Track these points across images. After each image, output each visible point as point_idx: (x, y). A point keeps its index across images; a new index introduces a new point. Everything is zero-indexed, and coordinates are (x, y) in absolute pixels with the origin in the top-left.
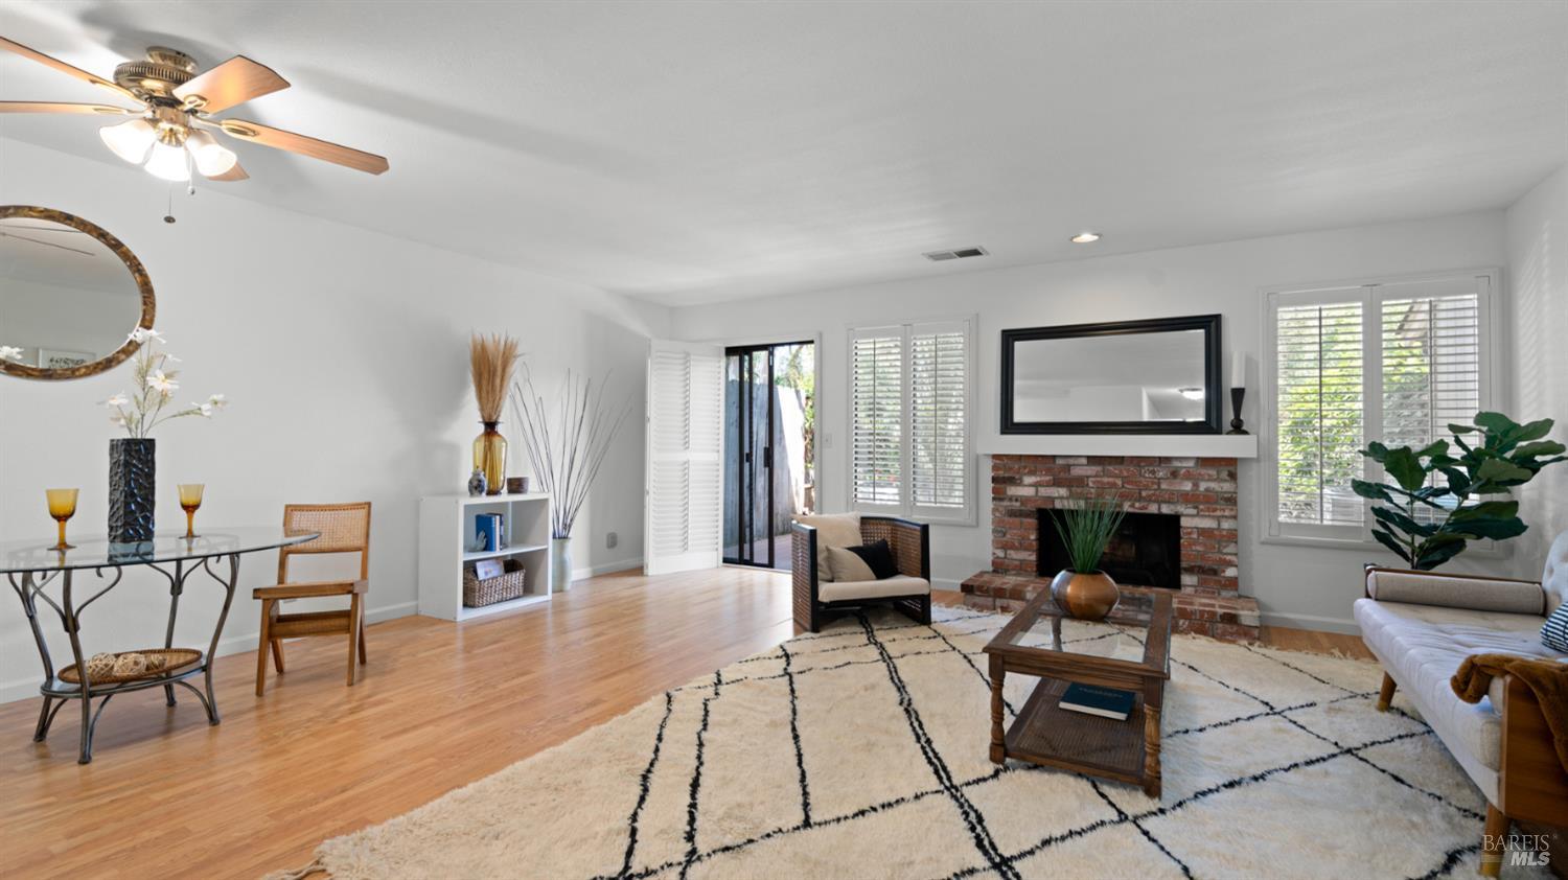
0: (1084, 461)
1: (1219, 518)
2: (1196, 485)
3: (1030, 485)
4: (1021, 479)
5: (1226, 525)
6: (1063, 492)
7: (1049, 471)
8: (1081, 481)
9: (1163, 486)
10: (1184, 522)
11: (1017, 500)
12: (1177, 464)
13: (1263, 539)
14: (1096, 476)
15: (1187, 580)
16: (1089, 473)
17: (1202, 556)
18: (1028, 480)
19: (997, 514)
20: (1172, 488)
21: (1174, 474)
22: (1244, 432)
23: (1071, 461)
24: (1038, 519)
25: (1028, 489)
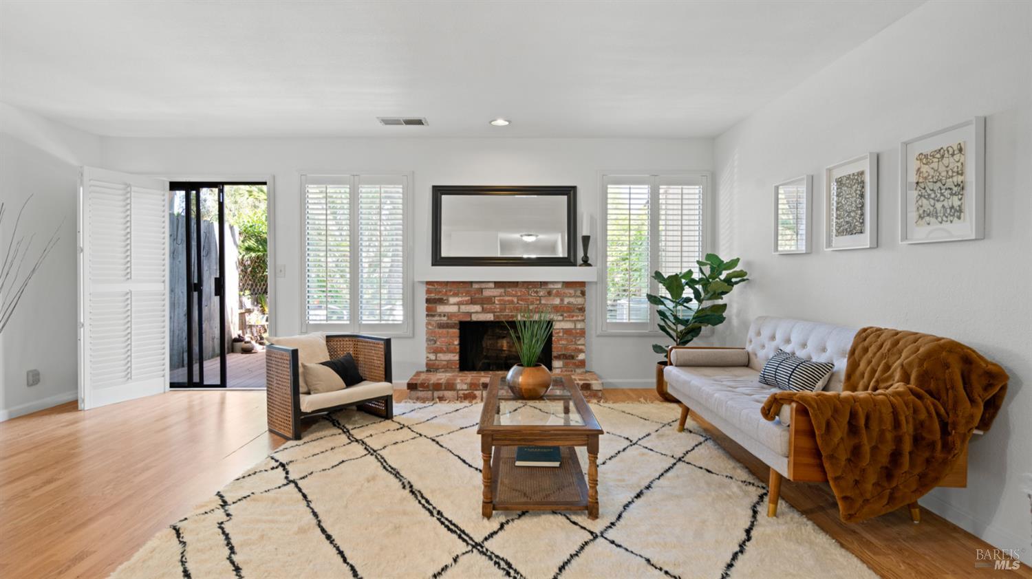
0: (492, 285)
1: (575, 322)
2: (562, 300)
3: (454, 304)
4: (447, 300)
5: (579, 326)
6: (477, 308)
7: (468, 293)
8: (489, 300)
9: (543, 302)
10: (555, 325)
11: (444, 316)
12: (551, 286)
13: (598, 333)
14: (500, 296)
15: (557, 364)
16: (495, 294)
17: (566, 347)
18: (453, 300)
19: (430, 327)
20: (548, 303)
21: (549, 293)
22: (590, 265)
23: (483, 286)
24: (460, 329)
25: (452, 307)
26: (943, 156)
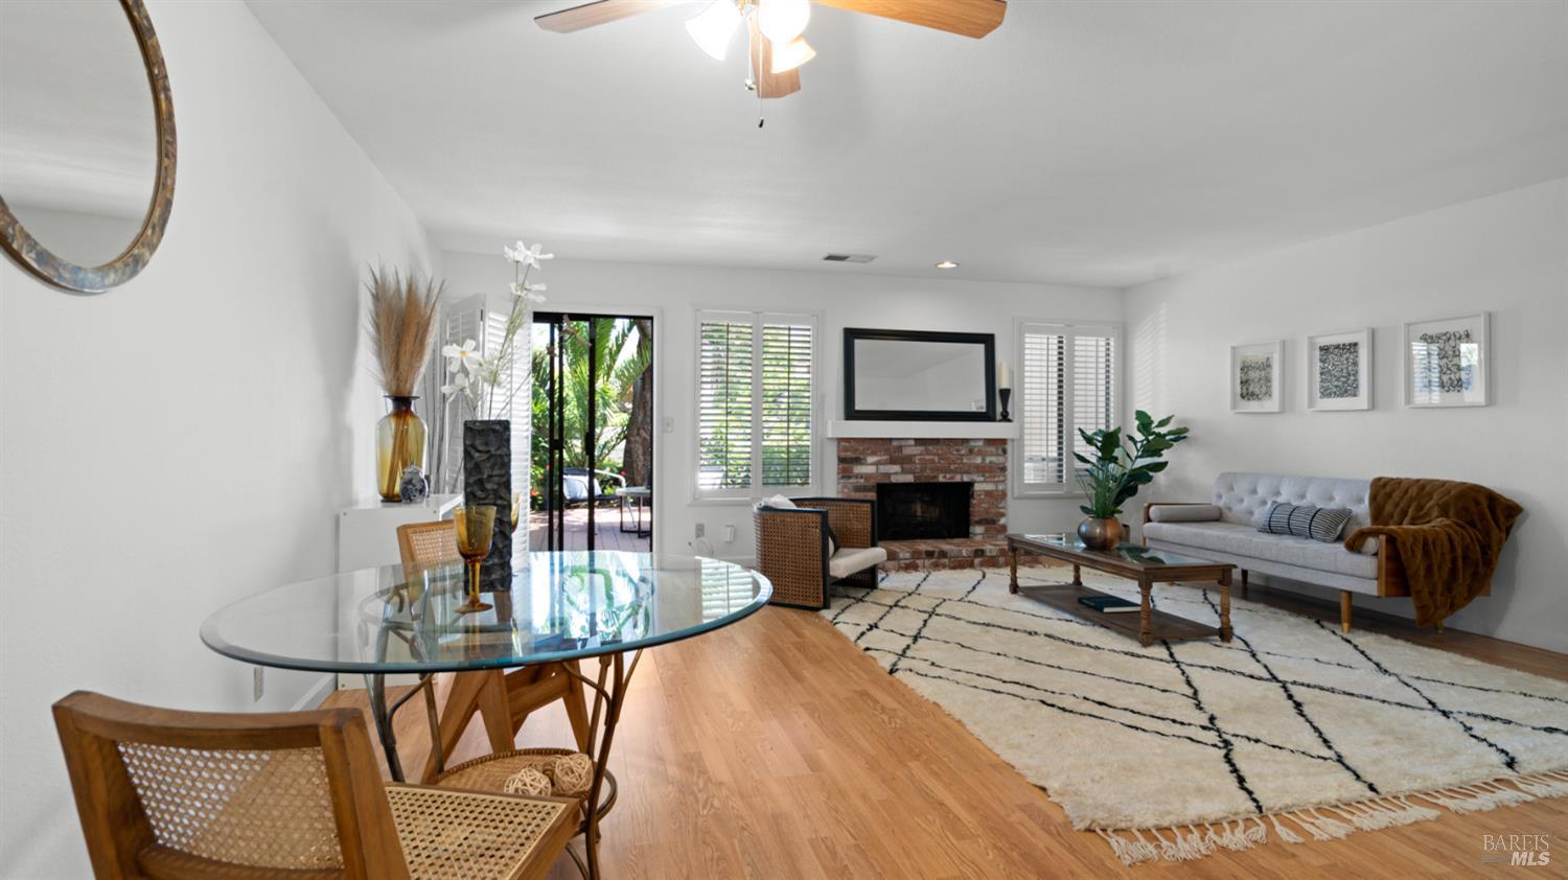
0: (912, 442)
1: (996, 483)
2: (984, 459)
3: (872, 464)
4: (864, 459)
5: (1001, 487)
6: (896, 468)
7: (887, 451)
8: (909, 459)
9: (965, 461)
10: (977, 487)
11: (861, 477)
12: (972, 444)
13: (1015, 496)
14: (921, 455)
15: (978, 530)
16: (915, 452)
17: (987, 511)
18: (871, 459)
20: (969, 462)
21: (971, 451)
22: (1010, 421)
23: (903, 443)
24: (877, 493)
25: (868, 468)
26: (1449, 339)
